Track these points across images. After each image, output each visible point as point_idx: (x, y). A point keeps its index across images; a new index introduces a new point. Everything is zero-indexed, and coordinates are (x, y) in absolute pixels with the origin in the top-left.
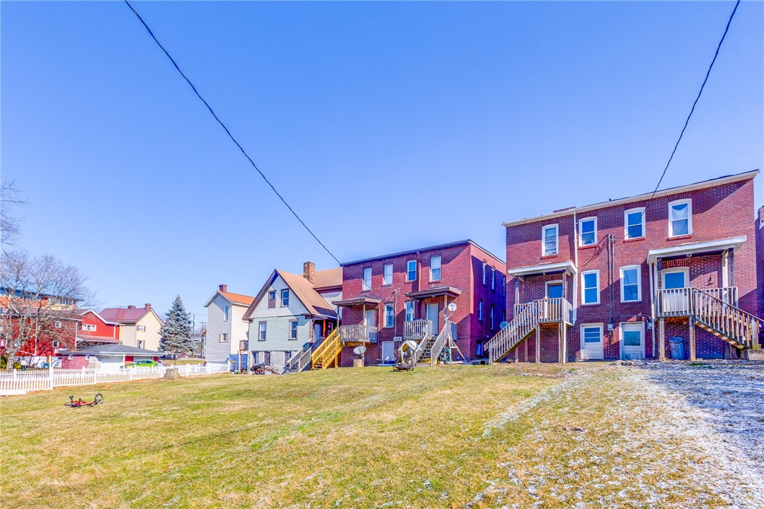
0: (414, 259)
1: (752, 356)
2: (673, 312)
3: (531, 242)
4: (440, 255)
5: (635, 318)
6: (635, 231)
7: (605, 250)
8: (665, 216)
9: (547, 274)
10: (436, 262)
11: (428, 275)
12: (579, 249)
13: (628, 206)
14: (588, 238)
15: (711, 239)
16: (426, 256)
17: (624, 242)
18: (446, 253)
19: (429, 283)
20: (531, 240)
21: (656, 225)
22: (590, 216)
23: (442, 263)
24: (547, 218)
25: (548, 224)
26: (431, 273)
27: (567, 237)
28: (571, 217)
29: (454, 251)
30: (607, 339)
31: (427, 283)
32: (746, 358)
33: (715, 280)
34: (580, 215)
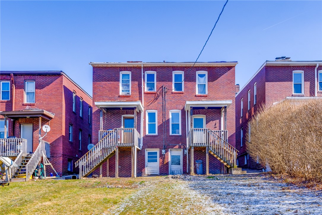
0: (8, 80)
1: (234, 172)
2: (198, 144)
3: (112, 82)
4: (35, 80)
5: (177, 147)
6: (178, 87)
7: (161, 97)
8: (194, 80)
9: (124, 109)
10: (30, 86)
11: (22, 97)
12: (145, 93)
13: (175, 68)
14: (151, 86)
15: (217, 99)
16: (21, 79)
17: (172, 93)
18: (40, 79)
19: (23, 105)
20: (112, 81)
21: (189, 84)
22: (152, 70)
23: (36, 88)
24: (123, 66)
25: (124, 70)
26: (25, 96)
27: (137, 83)
28: (139, 68)
29: (48, 79)
30: (161, 160)
31: (21, 104)
32: (231, 173)
33: (217, 125)
34: (146, 68)
